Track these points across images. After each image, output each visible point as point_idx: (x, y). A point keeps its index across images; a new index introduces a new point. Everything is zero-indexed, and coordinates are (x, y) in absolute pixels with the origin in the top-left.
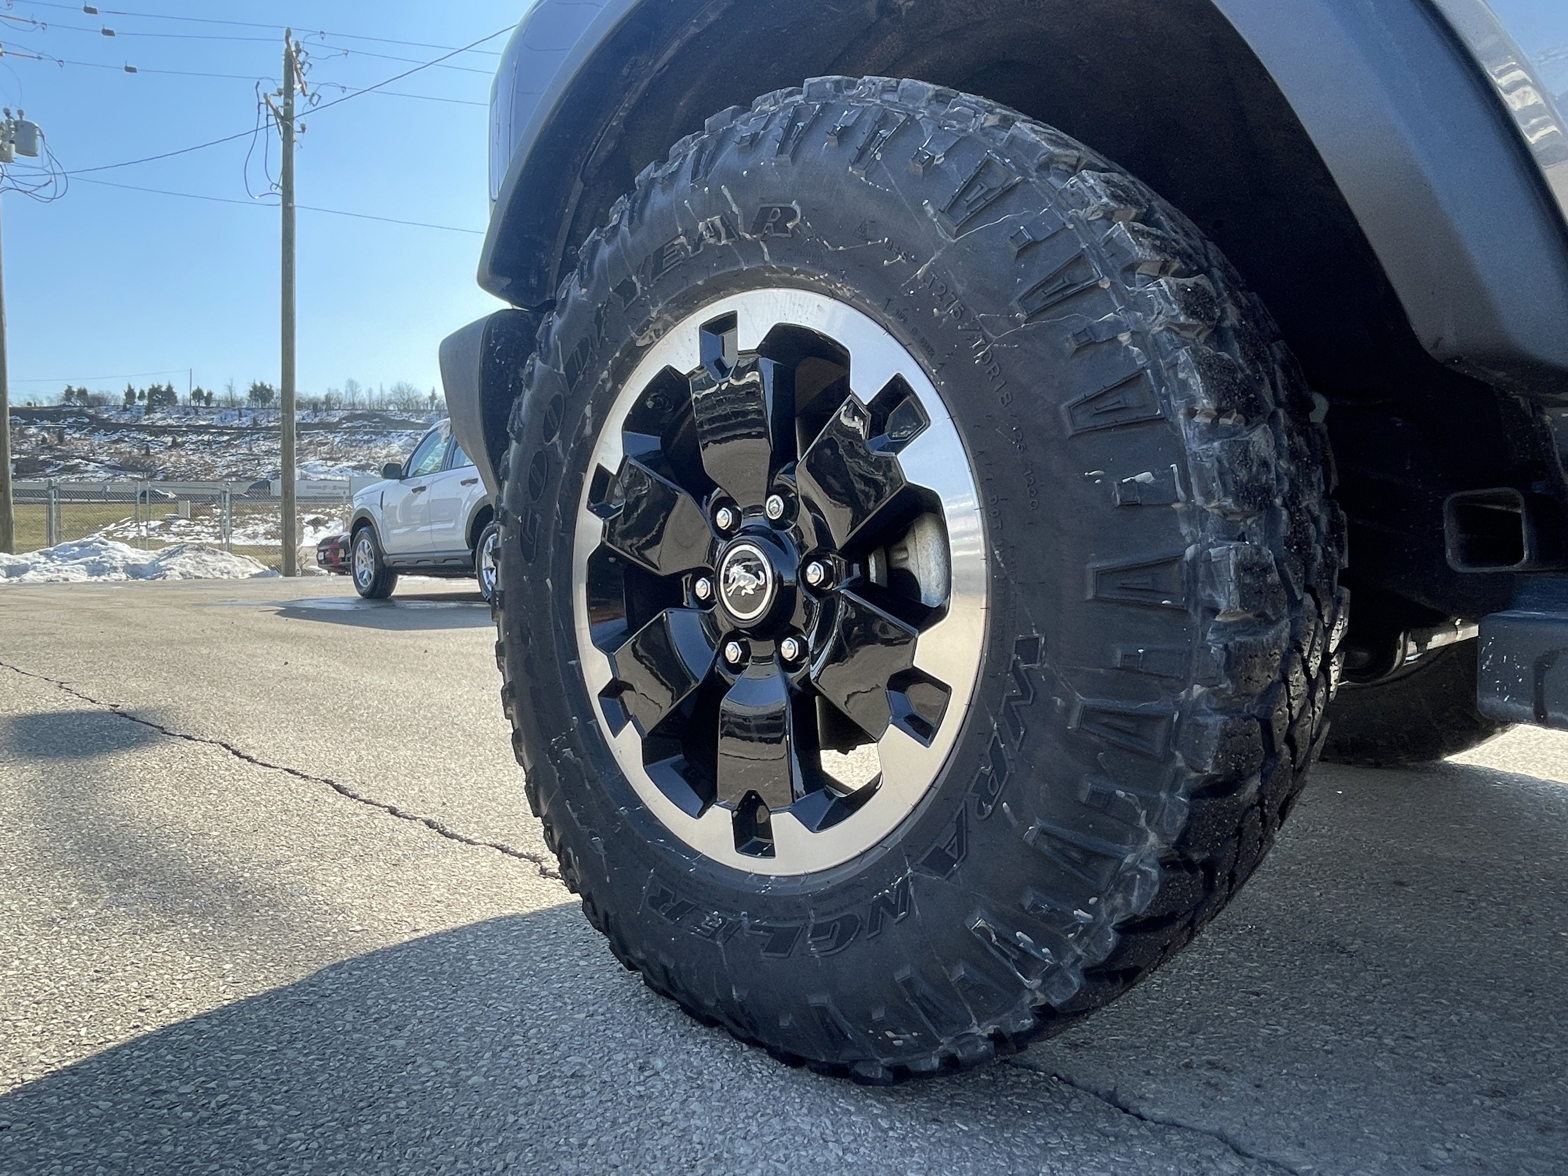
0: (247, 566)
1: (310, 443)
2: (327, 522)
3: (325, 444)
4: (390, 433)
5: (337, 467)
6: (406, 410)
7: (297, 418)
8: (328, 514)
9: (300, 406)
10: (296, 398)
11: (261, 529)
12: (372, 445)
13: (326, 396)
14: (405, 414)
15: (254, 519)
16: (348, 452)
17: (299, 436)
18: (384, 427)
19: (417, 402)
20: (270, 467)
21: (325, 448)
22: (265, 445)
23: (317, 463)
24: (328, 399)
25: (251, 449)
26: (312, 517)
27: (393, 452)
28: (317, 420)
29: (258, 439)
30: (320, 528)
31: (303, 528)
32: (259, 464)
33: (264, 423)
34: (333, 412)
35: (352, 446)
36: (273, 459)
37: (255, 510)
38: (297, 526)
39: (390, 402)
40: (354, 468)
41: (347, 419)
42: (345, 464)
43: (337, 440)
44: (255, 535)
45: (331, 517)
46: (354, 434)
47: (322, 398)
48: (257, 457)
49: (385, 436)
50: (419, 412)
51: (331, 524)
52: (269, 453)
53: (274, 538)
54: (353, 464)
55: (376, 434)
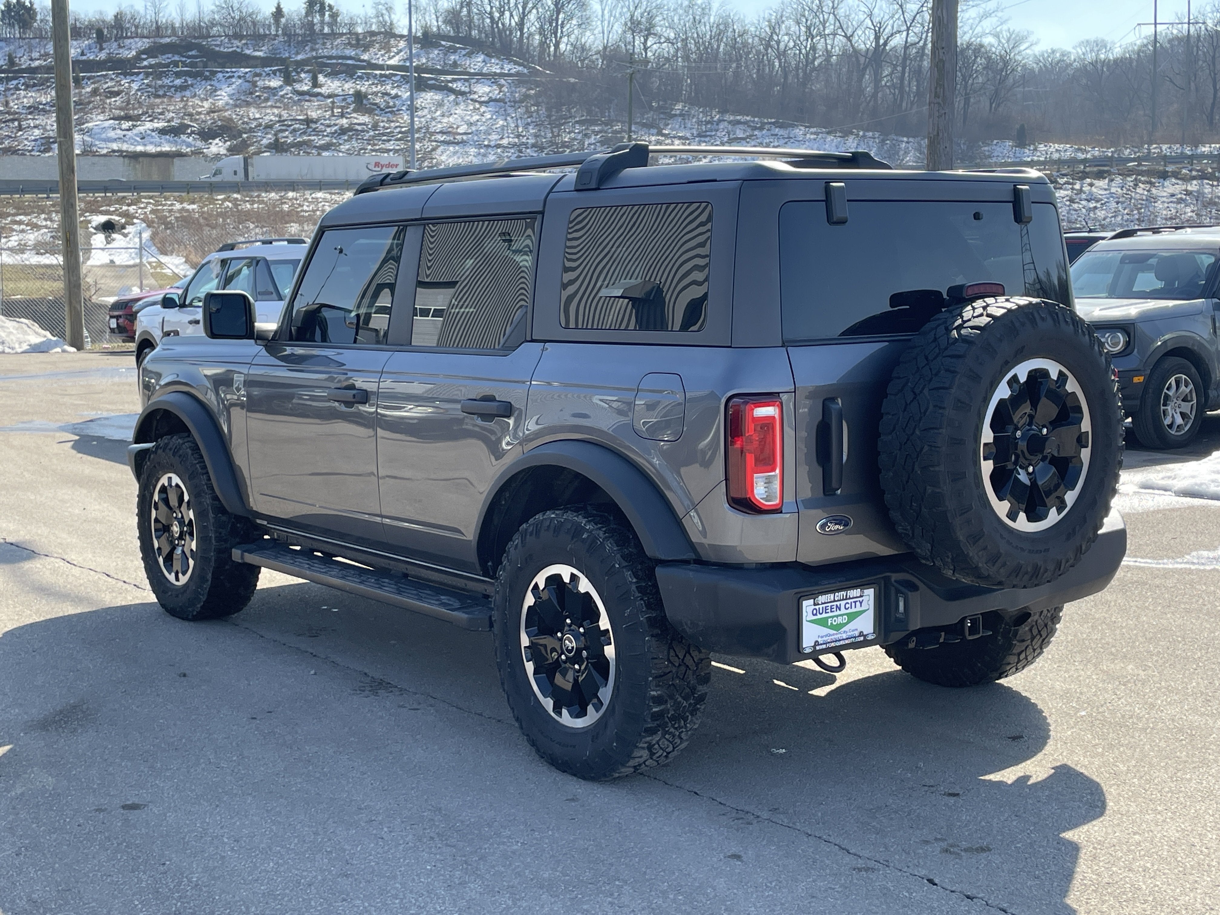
0: (25, 333)
1: (95, 92)
2: (123, 227)
3: (117, 94)
4: (214, 73)
5: (136, 131)
6: (238, 36)
7: (73, 52)
8: (126, 215)
9: (78, 33)
10: (71, 21)
11: (32, 237)
12: (188, 93)
13: (116, 17)
14: (236, 43)
15: (20, 223)
16: (152, 106)
17: (78, 81)
18: (205, 66)
19: (254, 23)
20: (37, 132)
21: (117, 101)
22: (28, 97)
23: (108, 124)
24: (118, 18)
25: (7, 104)
26: (103, 219)
27: (220, 103)
28: (102, 56)
29: (17, 89)
30: (114, 236)
31: (89, 235)
32: (20, 128)
33: (24, 62)
34: (127, 42)
35: (159, 96)
36: (40, 120)
37: (22, 210)
38: (80, 232)
39: (213, 24)
40: (163, 132)
41: (150, 52)
42: (149, 125)
43: (135, 86)
44: (21, 249)
45: (130, 218)
46: (159, 76)
47: (110, 16)
48: (16, 117)
49: (207, 79)
50: (258, 38)
51: (129, 229)
52: (34, 109)
53: (52, 253)
54: (161, 125)
55: (194, 75)
